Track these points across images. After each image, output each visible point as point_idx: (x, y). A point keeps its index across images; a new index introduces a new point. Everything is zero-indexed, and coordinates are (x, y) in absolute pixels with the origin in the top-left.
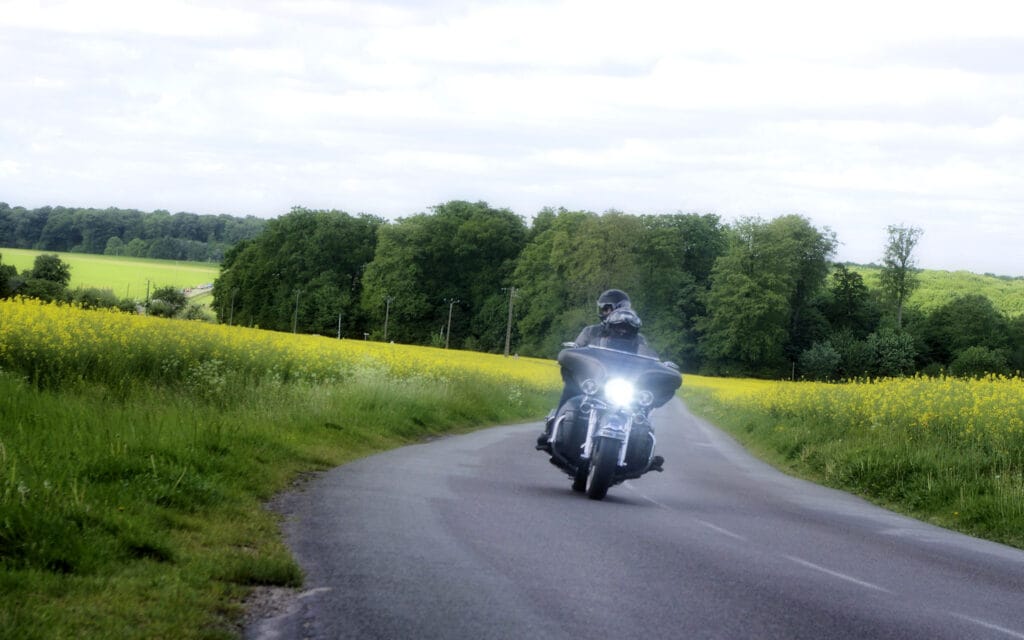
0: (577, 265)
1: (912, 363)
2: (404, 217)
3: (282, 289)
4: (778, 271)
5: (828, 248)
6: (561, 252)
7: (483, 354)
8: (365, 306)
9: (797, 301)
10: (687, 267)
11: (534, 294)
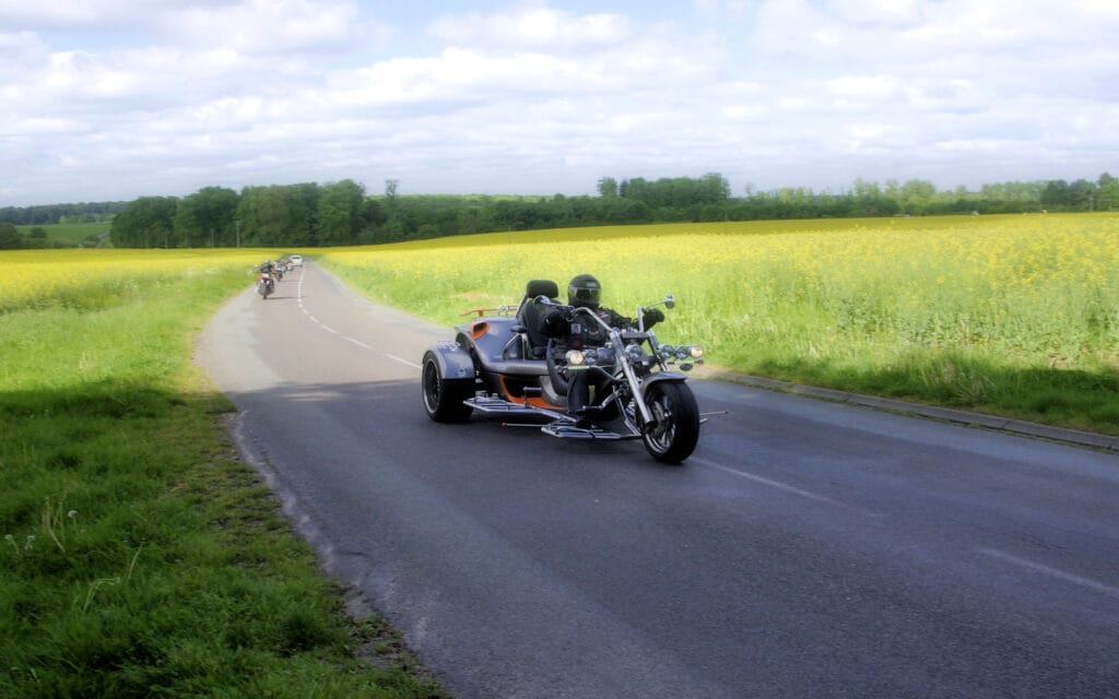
0: (261, 208)
2: (186, 196)
4: (344, 202)
5: (362, 191)
6: (254, 204)
8: (176, 234)
9: (352, 214)
10: (307, 205)
11: (245, 222)
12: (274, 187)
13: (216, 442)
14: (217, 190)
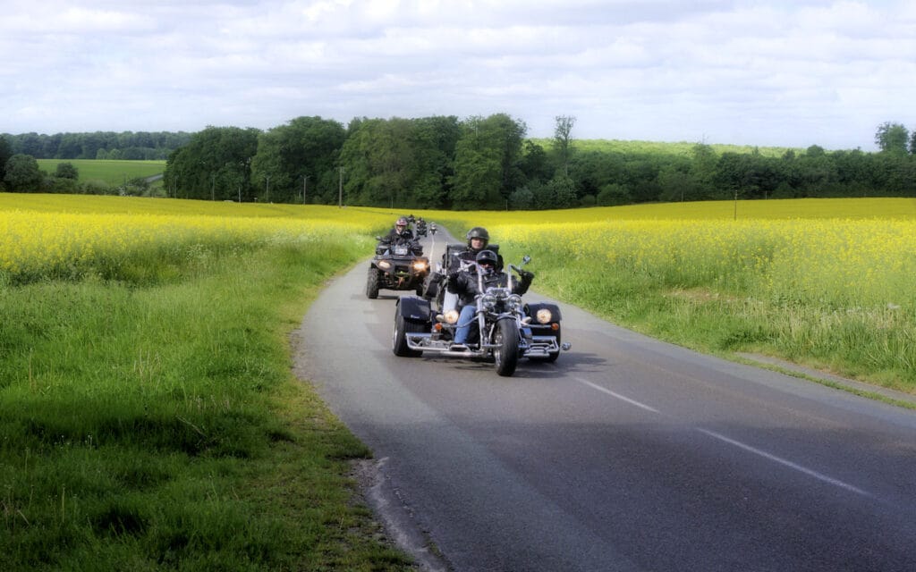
0: (376, 150)
1: (575, 196)
2: (273, 127)
3: (204, 174)
4: (494, 146)
5: (522, 131)
6: (366, 144)
7: (325, 206)
8: (253, 182)
9: (505, 164)
10: (441, 148)
11: (352, 169)
12: (395, 121)
13: (345, 507)
14: (317, 122)
